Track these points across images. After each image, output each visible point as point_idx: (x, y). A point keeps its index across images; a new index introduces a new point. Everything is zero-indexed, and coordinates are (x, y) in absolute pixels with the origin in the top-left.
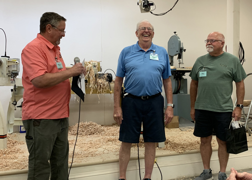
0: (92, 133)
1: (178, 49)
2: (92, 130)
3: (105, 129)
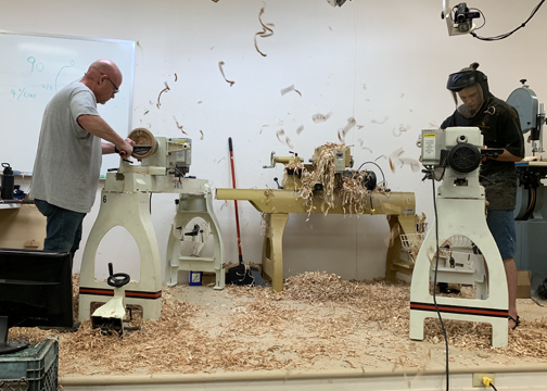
1: (531, 118)
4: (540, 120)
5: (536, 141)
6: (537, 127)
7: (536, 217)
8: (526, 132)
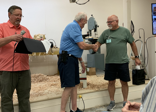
0: (41, 81)
1: (94, 26)
2: (41, 79)
3: (50, 78)
4: (96, 26)
5: (96, 32)
6: (96, 28)
8: (93, 29)
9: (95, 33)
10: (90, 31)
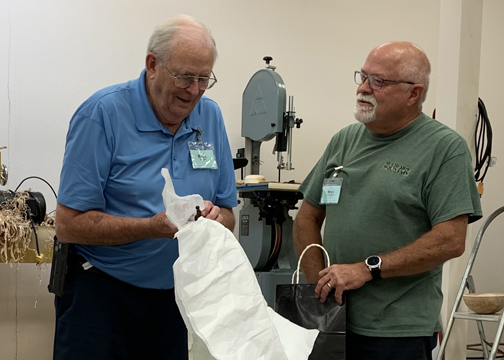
1: (276, 119)
4: (288, 121)
5: (284, 154)
6: (284, 129)
7: (282, 266)
8: (269, 138)
9: (280, 159)
10: (255, 145)
